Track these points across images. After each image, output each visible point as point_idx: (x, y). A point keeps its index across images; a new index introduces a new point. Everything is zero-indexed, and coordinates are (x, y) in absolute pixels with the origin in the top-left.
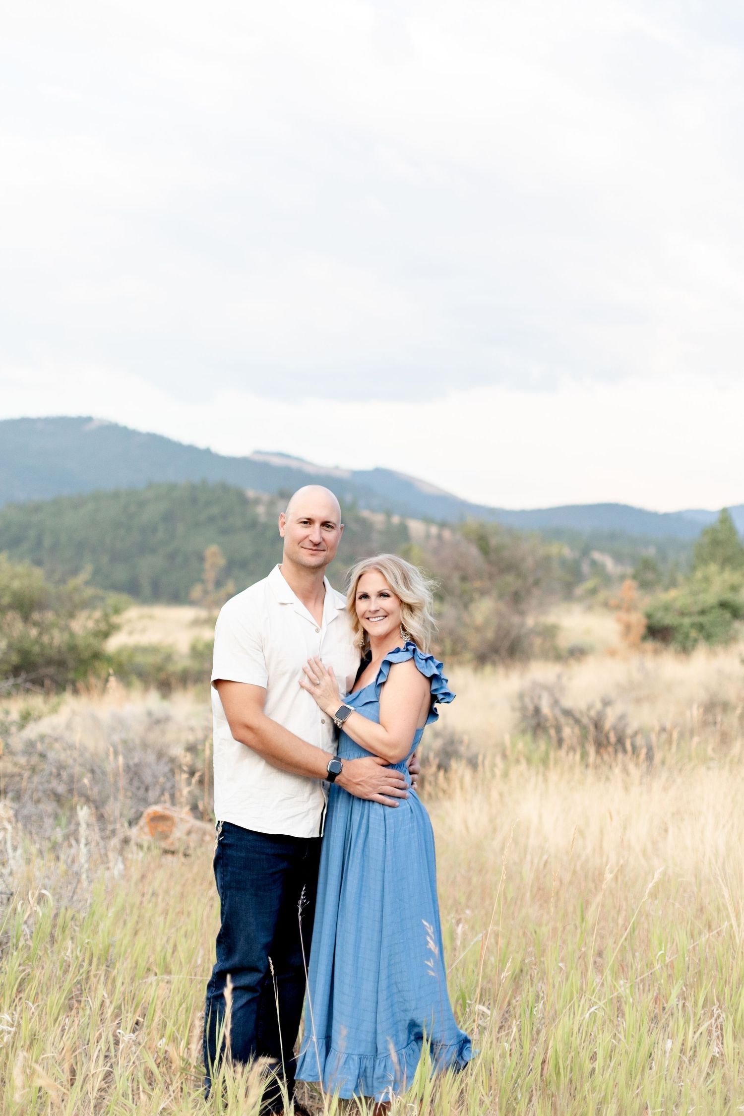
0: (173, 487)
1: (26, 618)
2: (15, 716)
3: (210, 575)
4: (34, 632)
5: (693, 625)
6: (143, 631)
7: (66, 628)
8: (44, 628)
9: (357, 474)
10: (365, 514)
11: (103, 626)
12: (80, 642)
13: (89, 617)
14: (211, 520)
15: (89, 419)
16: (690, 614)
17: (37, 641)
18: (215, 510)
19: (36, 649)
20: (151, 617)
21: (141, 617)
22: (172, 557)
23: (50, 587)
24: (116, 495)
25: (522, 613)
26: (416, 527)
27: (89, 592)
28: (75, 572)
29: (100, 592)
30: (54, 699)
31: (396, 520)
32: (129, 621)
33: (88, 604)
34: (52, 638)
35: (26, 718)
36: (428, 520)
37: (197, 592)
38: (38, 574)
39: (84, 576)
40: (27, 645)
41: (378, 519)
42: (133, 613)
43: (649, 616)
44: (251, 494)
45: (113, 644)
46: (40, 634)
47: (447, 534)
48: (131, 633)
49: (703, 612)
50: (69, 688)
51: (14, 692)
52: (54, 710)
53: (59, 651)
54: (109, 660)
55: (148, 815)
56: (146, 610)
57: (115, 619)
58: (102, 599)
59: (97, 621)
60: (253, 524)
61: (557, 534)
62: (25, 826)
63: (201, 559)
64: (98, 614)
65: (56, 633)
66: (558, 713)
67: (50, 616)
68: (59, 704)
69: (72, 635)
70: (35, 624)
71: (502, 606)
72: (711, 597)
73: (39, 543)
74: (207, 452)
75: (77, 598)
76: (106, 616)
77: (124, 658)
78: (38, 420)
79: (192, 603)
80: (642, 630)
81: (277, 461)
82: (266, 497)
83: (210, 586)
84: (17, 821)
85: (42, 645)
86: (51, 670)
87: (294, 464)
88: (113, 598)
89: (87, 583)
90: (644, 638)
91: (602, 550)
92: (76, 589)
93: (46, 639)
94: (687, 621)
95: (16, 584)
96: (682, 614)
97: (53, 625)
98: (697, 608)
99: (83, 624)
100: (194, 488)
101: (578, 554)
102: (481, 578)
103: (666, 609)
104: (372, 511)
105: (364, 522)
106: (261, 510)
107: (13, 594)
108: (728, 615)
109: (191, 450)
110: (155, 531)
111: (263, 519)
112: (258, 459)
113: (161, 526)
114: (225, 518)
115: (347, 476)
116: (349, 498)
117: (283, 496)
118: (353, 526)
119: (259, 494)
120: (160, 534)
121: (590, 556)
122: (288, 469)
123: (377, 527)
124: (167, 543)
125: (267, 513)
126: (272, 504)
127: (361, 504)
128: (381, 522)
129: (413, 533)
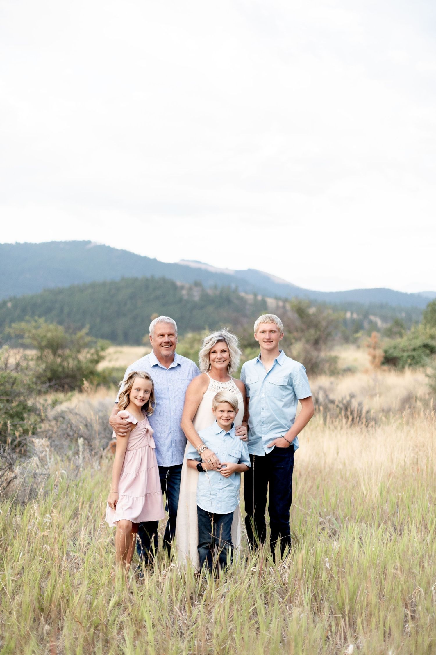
0: (136, 280)
1: (55, 353)
2: (50, 401)
4: (59, 360)
5: (409, 357)
6: (117, 359)
7: (76, 358)
8: (64, 358)
9: (237, 272)
10: (242, 294)
11: (95, 357)
12: (84, 366)
13: (88, 352)
14: (157, 298)
15: (89, 242)
16: (408, 351)
17: (61, 365)
18: (159, 293)
19: (60, 369)
20: (121, 352)
21: (115, 352)
22: (135, 318)
23: (68, 336)
24: (104, 285)
25: (319, 350)
26: (271, 301)
27: (88, 339)
28: (80, 329)
29: (94, 339)
30: (70, 394)
31: (259, 298)
32: (109, 354)
33: (87, 345)
34: (68, 364)
35: (55, 403)
36: (277, 299)
38: (61, 328)
39: (85, 330)
40: (55, 368)
41: (250, 297)
42: (111, 350)
43: (386, 352)
44: (179, 283)
45: (101, 367)
46: (62, 361)
48: (110, 361)
49: (414, 350)
50: (77, 389)
51: (49, 389)
52: (69, 399)
53: (72, 370)
54: (98, 375)
55: (112, 444)
56: (119, 349)
57: (102, 353)
58: (95, 342)
59: (92, 354)
60: (180, 300)
61: (350, 307)
62: (55, 449)
64: (93, 351)
65: (70, 361)
66: (327, 401)
67: (67, 352)
68: (72, 396)
69: (79, 362)
70: (59, 356)
71: (308, 347)
72: (418, 342)
73: (62, 311)
74: (155, 260)
75: (81, 342)
76: (97, 352)
77: (107, 373)
78: (61, 243)
79: (143, 345)
80: (382, 359)
81: (193, 265)
82: (188, 285)
84: (51, 447)
85: (63, 367)
86: (68, 380)
87: (203, 267)
88: (101, 342)
89: (87, 334)
90: (383, 363)
91: (375, 315)
92: (82, 337)
93: (65, 364)
94: (405, 354)
95: (49, 335)
96: (403, 351)
97: (69, 356)
98: (411, 347)
99: (85, 356)
100: (147, 280)
101: (361, 317)
102: (297, 331)
103: (395, 348)
104: (246, 292)
105: (241, 299)
106: (184, 292)
107: (48, 340)
108: (428, 352)
109: (146, 259)
110: (125, 304)
111: (186, 297)
112: (183, 264)
113: (129, 302)
114: (164, 297)
115: (232, 273)
116: (233, 286)
117: (197, 285)
118: (235, 301)
119: (183, 283)
120: (129, 306)
121: (369, 318)
122: (200, 269)
123: (249, 302)
124: (133, 311)
125: (188, 294)
126: (191, 289)
127: (241, 289)
128: (251, 299)
129: (269, 305)
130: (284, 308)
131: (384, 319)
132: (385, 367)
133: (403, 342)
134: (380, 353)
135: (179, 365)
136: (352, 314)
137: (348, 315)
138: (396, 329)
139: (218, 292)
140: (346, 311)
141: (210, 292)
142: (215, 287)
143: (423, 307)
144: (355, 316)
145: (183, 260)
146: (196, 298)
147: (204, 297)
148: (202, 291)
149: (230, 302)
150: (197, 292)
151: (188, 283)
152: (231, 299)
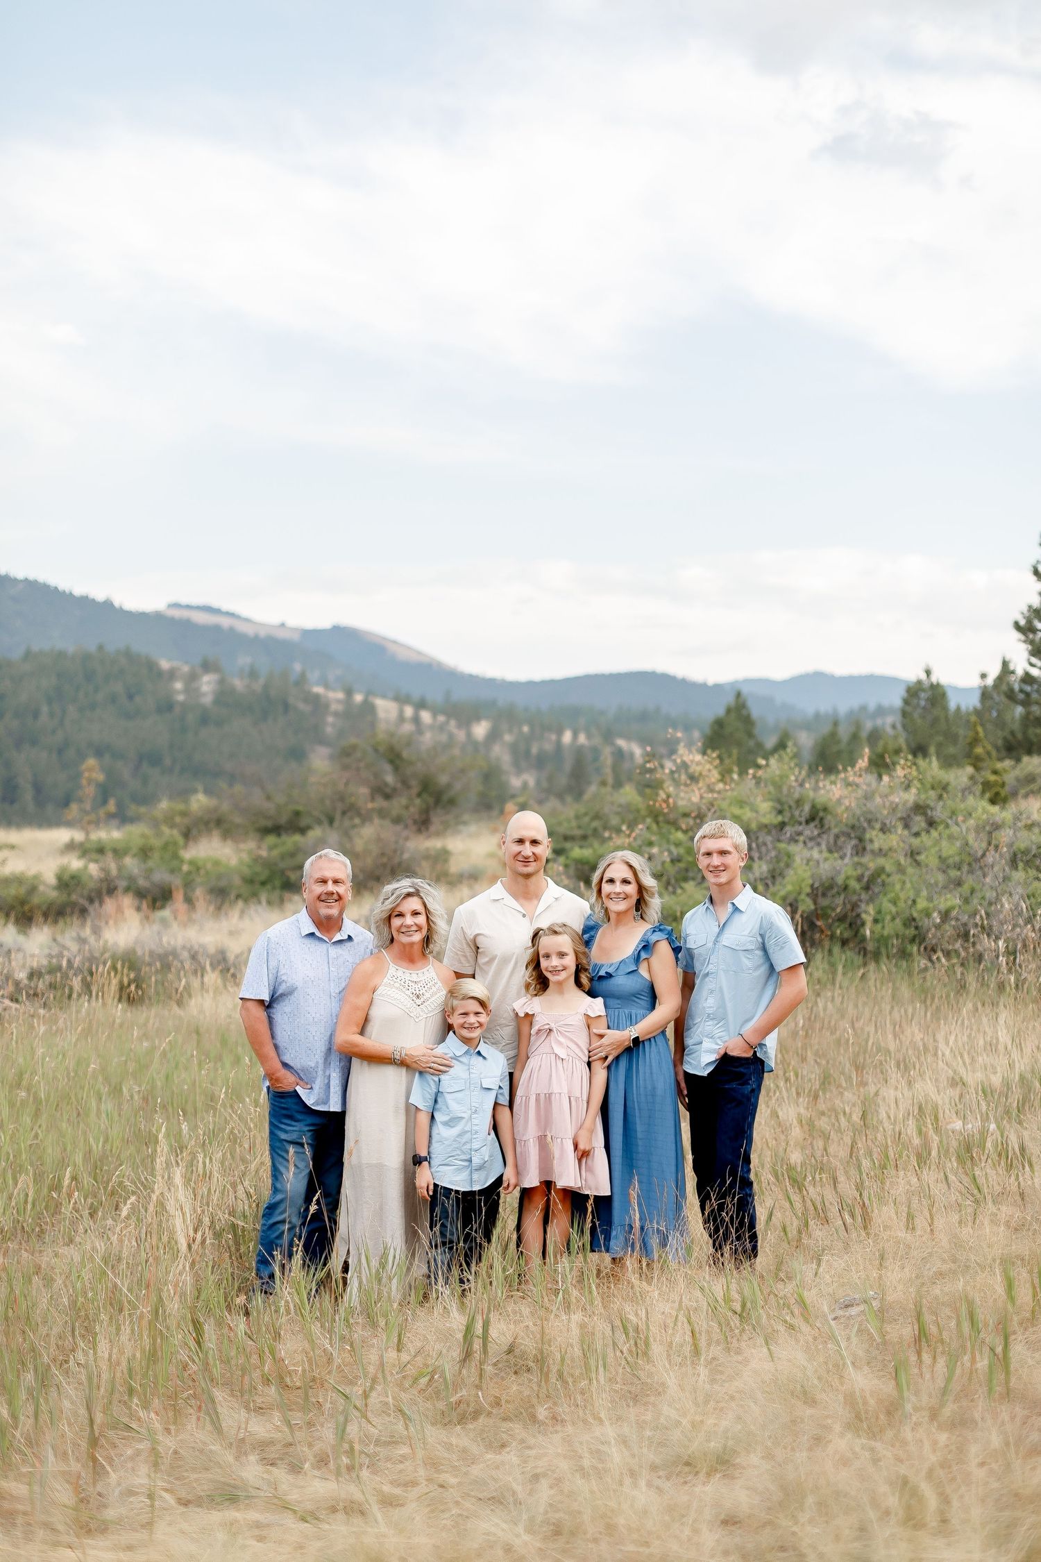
0: (61, 655)
3: (89, 793)
6: (5, 862)
9: (308, 634)
14: (112, 700)
18: (118, 687)
26: (386, 708)
31: (358, 698)
36: (401, 699)
37: (72, 811)
41: (335, 696)
44: (165, 664)
47: (426, 716)
60: (167, 706)
61: (571, 716)
63: (74, 773)
74: (108, 604)
79: (68, 825)
81: (200, 618)
82: (186, 669)
83: (88, 807)
87: (225, 622)
91: (628, 738)
100: (87, 656)
101: (597, 741)
104: (327, 686)
105: (316, 701)
106: (179, 685)
109: (85, 602)
110: (36, 715)
111: (181, 698)
112: (177, 613)
113: (45, 709)
114: (131, 697)
115: (296, 637)
116: (297, 667)
117: (207, 666)
118: (302, 706)
119: (176, 664)
120: (44, 717)
121: (613, 744)
122: (217, 628)
123: (334, 707)
124: (54, 732)
125: (187, 690)
126: (192, 678)
127: (313, 676)
128: (338, 701)
129: (381, 714)
130: (416, 720)
135: (350, 937)
136: (576, 734)
137: (567, 737)
139: (258, 686)
140: (560, 732)
141: (238, 684)
142: (253, 674)
144: (582, 739)
145: (176, 606)
146: (207, 700)
147: (224, 695)
148: (222, 682)
149: (286, 707)
150: (207, 684)
151: (186, 663)
152: (291, 700)
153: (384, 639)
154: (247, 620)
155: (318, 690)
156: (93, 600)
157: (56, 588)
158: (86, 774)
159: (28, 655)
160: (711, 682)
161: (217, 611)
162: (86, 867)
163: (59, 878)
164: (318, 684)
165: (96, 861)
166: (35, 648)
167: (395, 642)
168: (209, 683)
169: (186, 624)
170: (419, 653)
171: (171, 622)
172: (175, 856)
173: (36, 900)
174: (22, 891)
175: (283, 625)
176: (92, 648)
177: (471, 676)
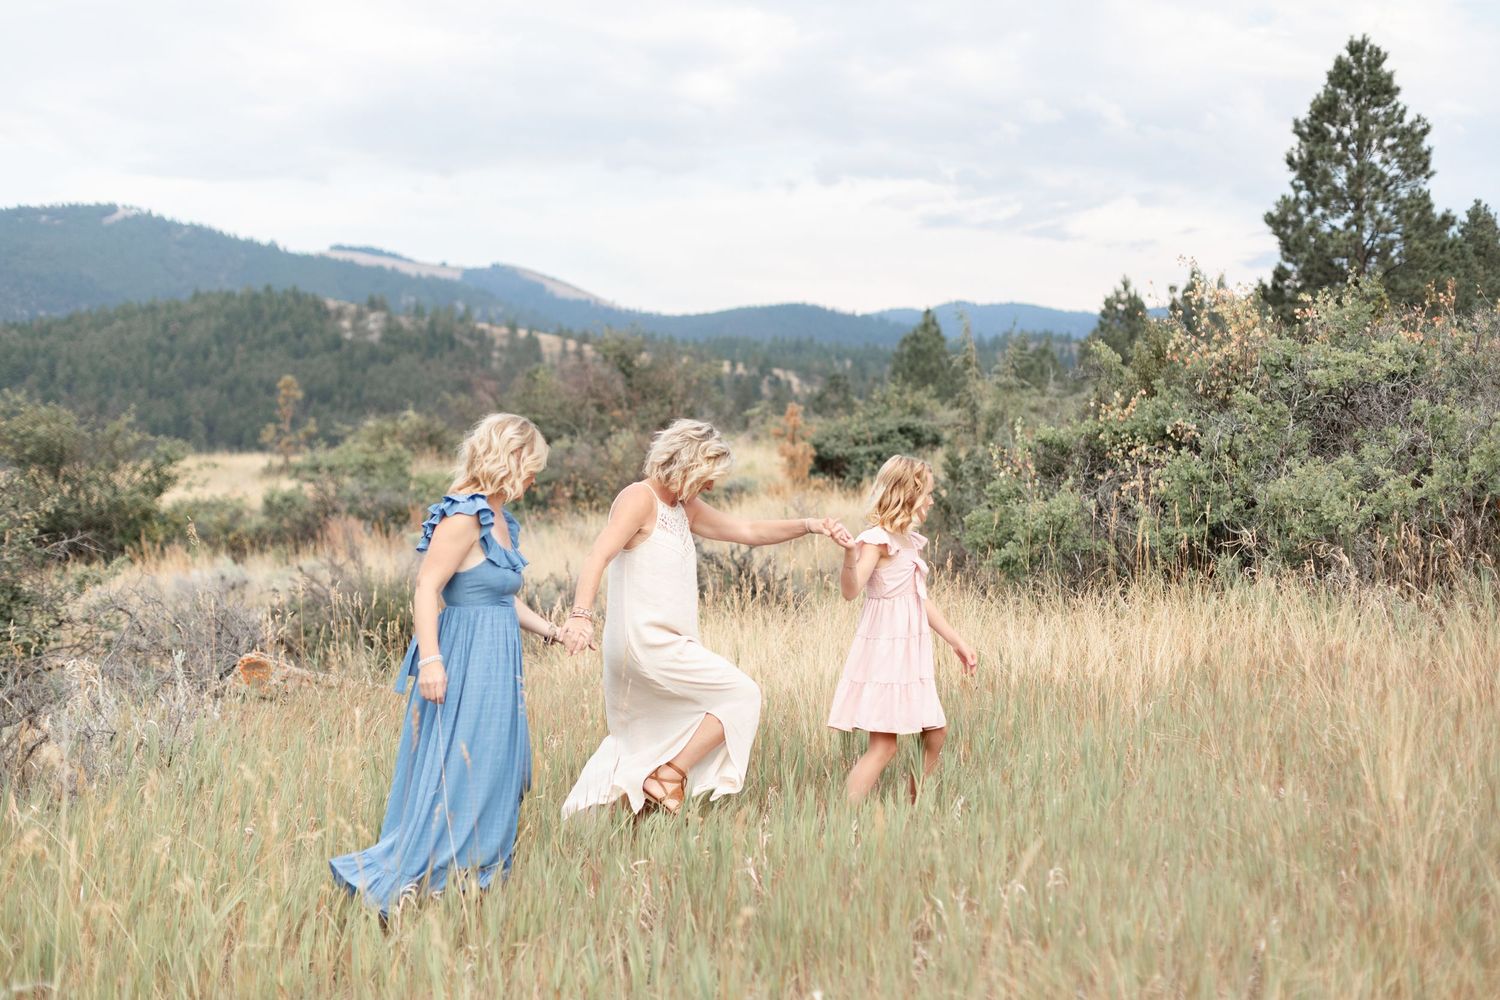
0: (230, 295)
1: (55, 474)
3: (286, 411)
4: (67, 489)
5: (868, 455)
6: (205, 484)
7: (107, 483)
8: (78, 484)
9: (469, 273)
11: (154, 479)
12: (126, 499)
13: (135, 469)
14: (282, 338)
15: (111, 209)
16: (865, 443)
17: (71, 500)
18: (286, 326)
19: (72, 510)
20: (212, 466)
21: (201, 467)
22: (230, 389)
23: (85, 433)
24: (152, 309)
26: (549, 342)
27: (133, 438)
28: (114, 414)
29: (149, 438)
31: (522, 333)
32: (186, 472)
33: (133, 453)
34: (89, 497)
36: (563, 333)
37: (268, 433)
38: (67, 415)
39: (128, 417)
40: (60, 506)
41: (500, 332)
42: (191, 461)
43: (817, 446)
44: (331, 304)
45: (168, 500)
46: (75, 491)
47: (587, 350)
48: (189, 486)
49: (880, 440)
53: (99, 512)
54: (164, 520)
56: (204, 458)
57: (169, 471)
58: (153, 445)
59: (146, 474)
60: (337, 343)
61: (727, 348)
63: (271, 389)
64: (146, 464)
67: (84, 469)
69: (115, 490)
70: (67, 479)
72: (888, 424)
73: (52, 375)
74: (272, 249)
75: (119, 446)
76: (157, 467)
77: (182, 516)
78: (44, 211)
79: (262, 448)
80: (809, 463)
81: (363, 260)
82: (352, 308)
83: (286, 427)
84: (104, 676)
85: (79, 506)
87: (388, 263)
88: (165, 445)
89: (132, 427)
90: (812, 472)
91: (785, 368)
92: (118, 435)
93: (82, 498)
94: (861, 451)
95: (42, 431)
96: (856, 443)
97: (89, 480)
98: (874, 437)
99: (128, 478)
100: (256, 297)
101: (754, 371)
102: (620, 407)
103: (838, 438)
104: (491, 323)
105: (481, 337)
106: (346, 324)
107: (39, 441)
108: (909, 443)
109: (250, 246)
110: (206, 355)
111: (349, 336)
112: (340, 256)
113: (215, 349)
114: (299, 336)
115: (457, 276)
116: (460, 306)
117: (374, 305)
118: (467, 342)
119: (342, 303)
120: (214, 358)
121: (771, 374)
122: (380, 269)
123: (499, 343)
124: (224, 371)
125: (354, 328)
126: (360, 316)
127: (477, 313)
128: (503, 336)
129: (545, 349)
130: (579, 354)
131: (806, 375)
132: (820, 480)
133: (853, 423)
134: (805, 451)
136: (734, 365)
137: (726, 368)
138: (833, 398)
139: (424, 323)
140: (721, 360)
141: (405, 322)
142: (419, 311)
143: (892, 346)
144: (740, 369)
145: (339, 248)
146: (375, 337)
147: (392, 333)
148: (389, 319)
149: (452, 344)
150: (374, 323)
151: (352, 302)
152: (457, 337)
153: (544, 277)
154: (409, 261)
155: (483, 326)
156: (258, 244)
157: (221, 233)
158: (284, 392)
159: (197, 296)
160: (859, 313)
161: (379, 253)
162: (300, 488)
163: (268, 503)
164: (481, 320)
165: (311, 480)
166: (203, 289)
167: (553, 280)
168: (376, 321)
169: (350, 267)
170: (577, 290)
171: (336, 263)
172: (403, 474)
173: (242, 528)
174: (225, 516)
175: (444, 265)
176: (259, 288)
177: (628, 311)
